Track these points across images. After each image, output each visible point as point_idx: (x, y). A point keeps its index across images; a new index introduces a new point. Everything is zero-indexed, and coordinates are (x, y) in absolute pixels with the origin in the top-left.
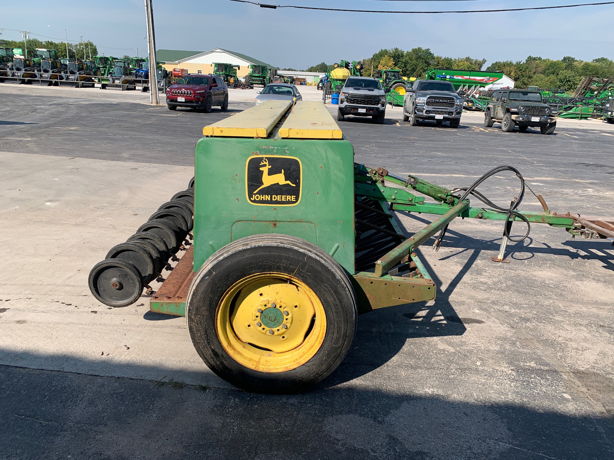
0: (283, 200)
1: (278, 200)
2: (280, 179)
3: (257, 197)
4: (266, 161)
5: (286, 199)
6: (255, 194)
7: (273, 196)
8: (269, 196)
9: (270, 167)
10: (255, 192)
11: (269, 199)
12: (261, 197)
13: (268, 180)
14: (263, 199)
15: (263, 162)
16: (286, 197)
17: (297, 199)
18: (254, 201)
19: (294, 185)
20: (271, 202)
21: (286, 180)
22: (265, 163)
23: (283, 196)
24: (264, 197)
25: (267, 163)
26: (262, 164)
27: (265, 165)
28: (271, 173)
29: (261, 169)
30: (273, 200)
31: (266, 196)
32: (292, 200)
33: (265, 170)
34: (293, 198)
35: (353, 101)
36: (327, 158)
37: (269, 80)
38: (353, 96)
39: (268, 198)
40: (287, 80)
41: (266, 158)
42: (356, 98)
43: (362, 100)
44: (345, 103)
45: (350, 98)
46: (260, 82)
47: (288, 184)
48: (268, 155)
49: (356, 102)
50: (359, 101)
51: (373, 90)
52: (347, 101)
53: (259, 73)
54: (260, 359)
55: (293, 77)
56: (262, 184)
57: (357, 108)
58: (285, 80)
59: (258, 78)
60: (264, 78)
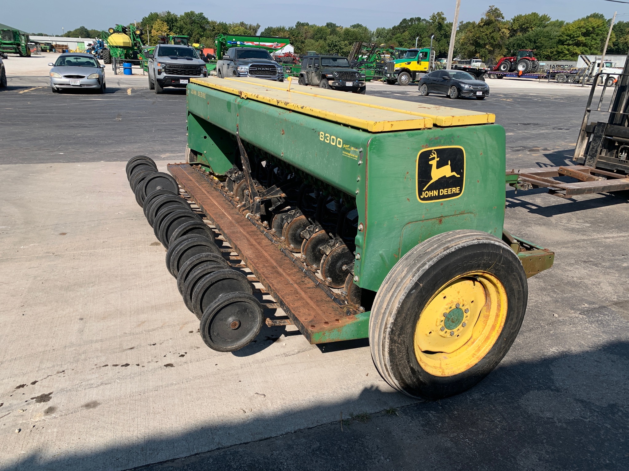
0: (449, 193)
1: (445, 194)
2: (447, 171)
3: (427, 194)
4: (435, 154)
5: (452, 192)
6: (424, 191)
7: (441, 190)
8: (437, 191)
9: (438, 159)
10: (424, 189)
11: (437, 195)
12: (430, 194)
13: (437, 174)
14: (431, 195)
15: (432, 155)
16: (452, 190)
17: (461, 190)
18: (424, 199)
19: (459, 176)
20: (439, 197)
21: (452, 172)
22: (434, 156)
23: (449, 189)
24: (432, 193)
25: (436, 156)
26: (431, 157)
27: (434, 158)
28: (439, 166)
29: (430, 163)
30: (441, 194)
31: (435, 191)
32: (457, 192)
33: (434, 163)
34: (457, 190)
35: (172, 71)
36: (486, 144)
37: (26, 48)
38: (171, 66)
39: (435, 193)
40: (44, 47)
41: (435, 150)
42: (175, 68)
43: (183, 70)
44: (164, 75)
45: (168, 68)
46: (14, 51)
47: (454, 176)
48: (437, 146)
49: (176, 73)
50: (179, 72)
51: (192, 60)
52: (166, 72)
53: (10, 39)
54: (441, 364)
55: (51, 43)
56: (431, 178)
57: (178, 79)
58: (41, 48)
59: (11, 46)
60: (19, 45)
